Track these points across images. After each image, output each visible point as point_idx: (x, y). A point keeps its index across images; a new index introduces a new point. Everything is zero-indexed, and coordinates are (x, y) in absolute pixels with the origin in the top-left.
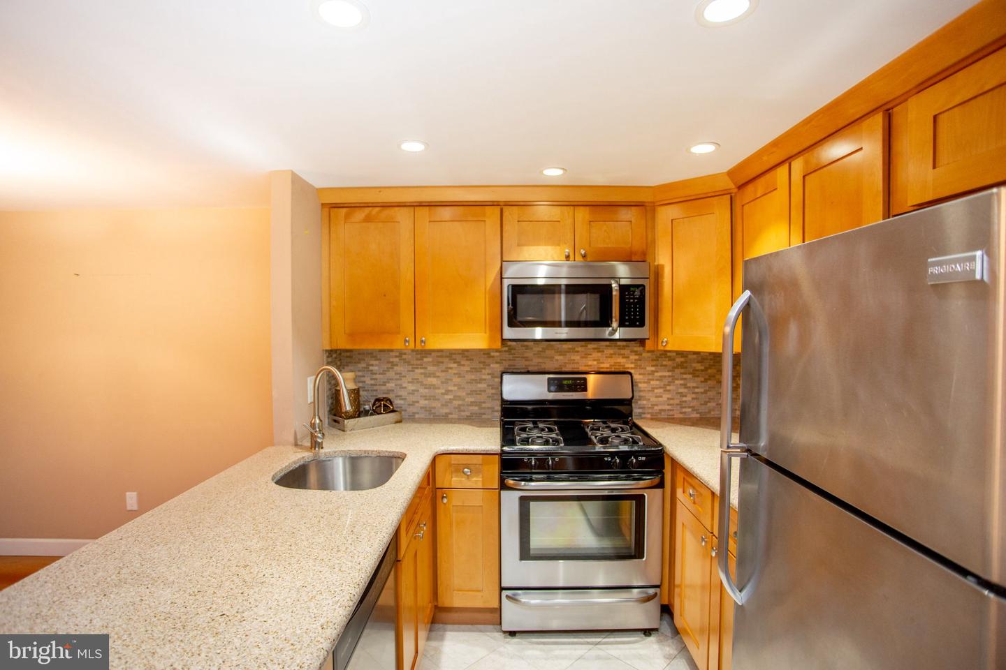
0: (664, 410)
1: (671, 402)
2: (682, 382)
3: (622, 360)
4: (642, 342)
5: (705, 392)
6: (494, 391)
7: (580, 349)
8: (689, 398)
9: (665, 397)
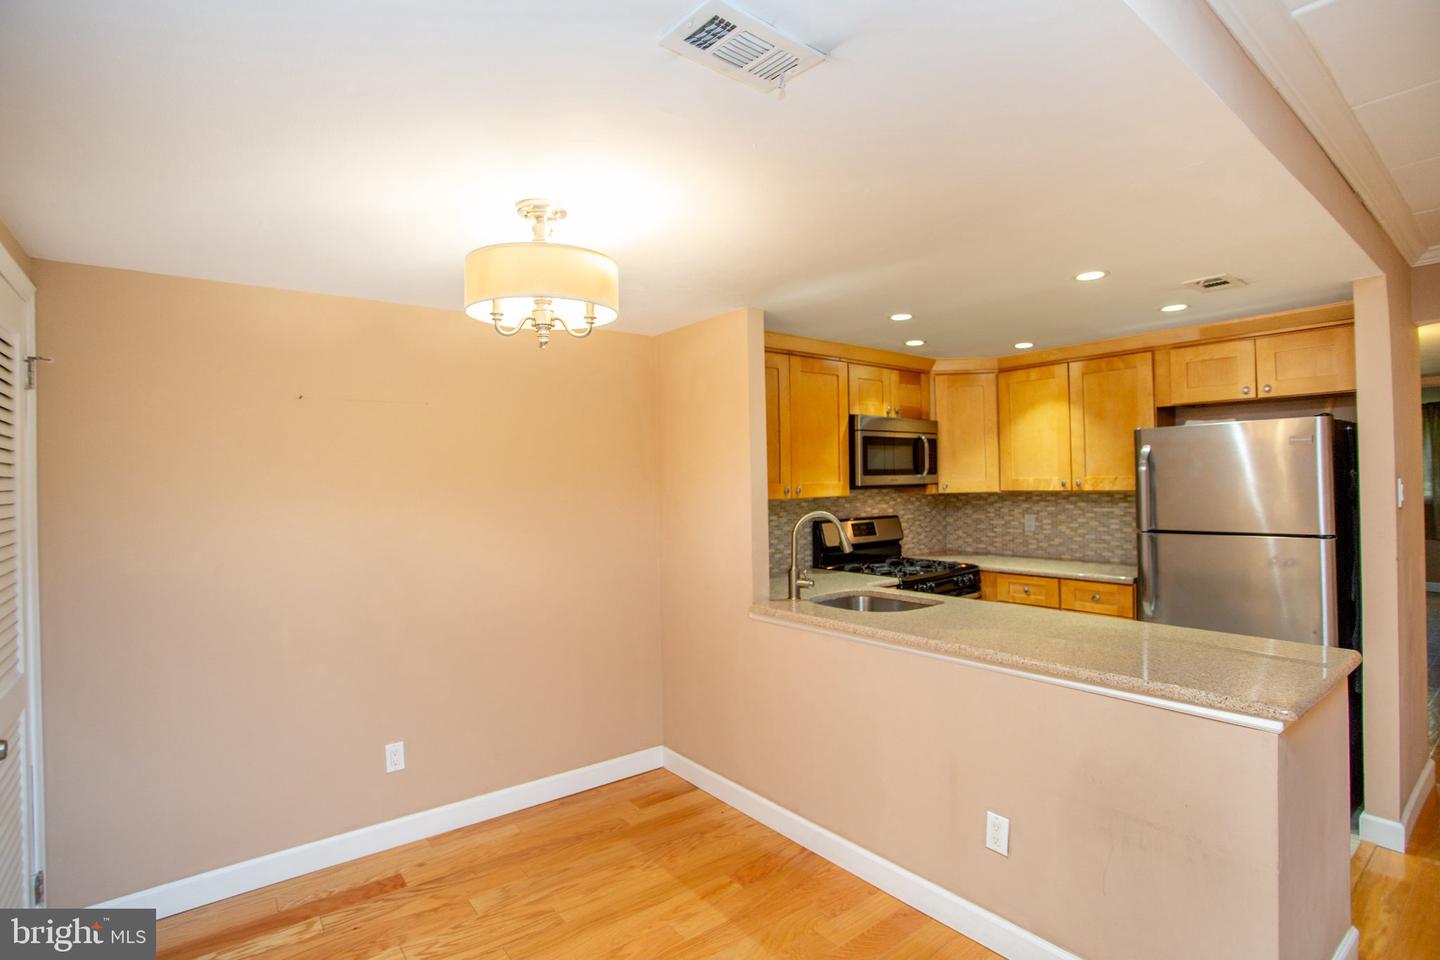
0: (909, 548)
1: (915, 540)
2: (918, 523)
3: (885, 506)
4: (923, 486)
5: (930, 531)
6: (804, 542)
7: (860, 497)
8: (922, 537)
9: (911, 536)
